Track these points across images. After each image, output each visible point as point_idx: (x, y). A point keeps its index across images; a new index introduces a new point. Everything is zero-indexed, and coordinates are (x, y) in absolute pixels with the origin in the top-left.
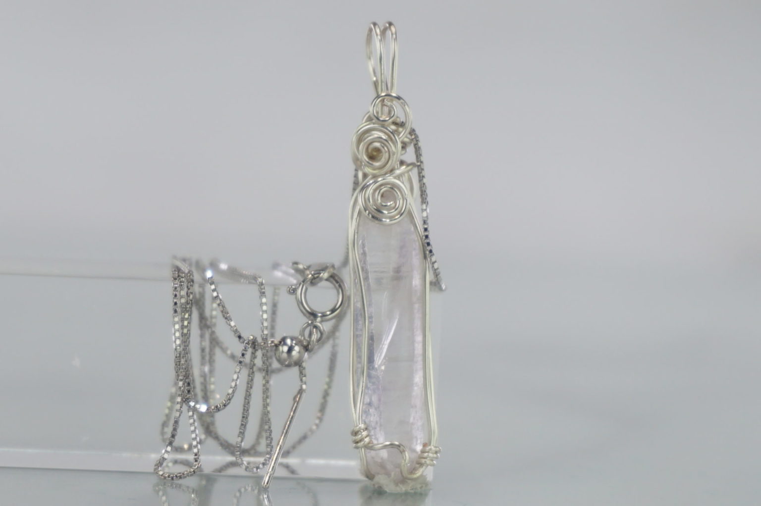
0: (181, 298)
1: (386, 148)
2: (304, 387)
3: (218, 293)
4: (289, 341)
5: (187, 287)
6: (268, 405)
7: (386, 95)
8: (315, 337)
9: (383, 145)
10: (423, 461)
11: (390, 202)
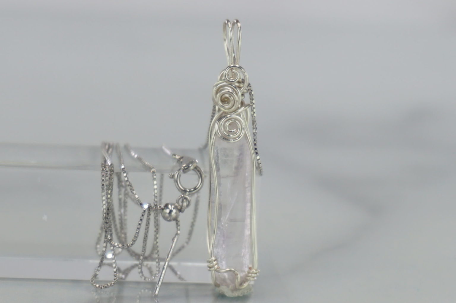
0: (106, 181)
1: (232, 97)
2: (179, 232)
3: (128, 178)
4: (170, 206)
5: (110, 174)
6: (157, 238)
7: (233, 66)
8: (185, 204)
9: (230, 96)
10: (249, 278)
11: (234, 130)
